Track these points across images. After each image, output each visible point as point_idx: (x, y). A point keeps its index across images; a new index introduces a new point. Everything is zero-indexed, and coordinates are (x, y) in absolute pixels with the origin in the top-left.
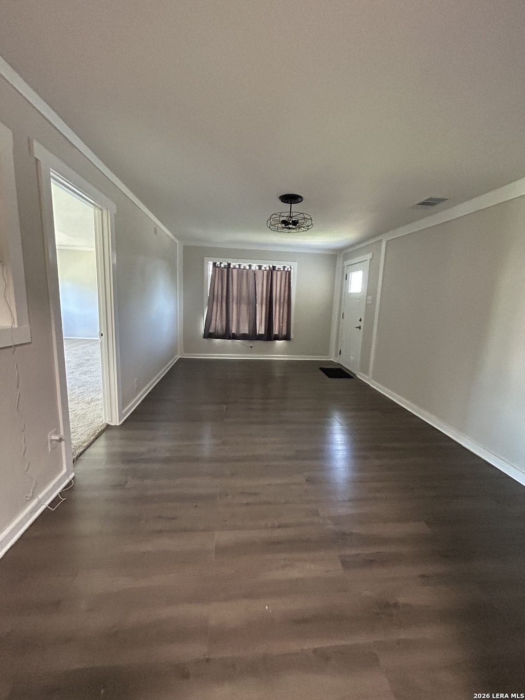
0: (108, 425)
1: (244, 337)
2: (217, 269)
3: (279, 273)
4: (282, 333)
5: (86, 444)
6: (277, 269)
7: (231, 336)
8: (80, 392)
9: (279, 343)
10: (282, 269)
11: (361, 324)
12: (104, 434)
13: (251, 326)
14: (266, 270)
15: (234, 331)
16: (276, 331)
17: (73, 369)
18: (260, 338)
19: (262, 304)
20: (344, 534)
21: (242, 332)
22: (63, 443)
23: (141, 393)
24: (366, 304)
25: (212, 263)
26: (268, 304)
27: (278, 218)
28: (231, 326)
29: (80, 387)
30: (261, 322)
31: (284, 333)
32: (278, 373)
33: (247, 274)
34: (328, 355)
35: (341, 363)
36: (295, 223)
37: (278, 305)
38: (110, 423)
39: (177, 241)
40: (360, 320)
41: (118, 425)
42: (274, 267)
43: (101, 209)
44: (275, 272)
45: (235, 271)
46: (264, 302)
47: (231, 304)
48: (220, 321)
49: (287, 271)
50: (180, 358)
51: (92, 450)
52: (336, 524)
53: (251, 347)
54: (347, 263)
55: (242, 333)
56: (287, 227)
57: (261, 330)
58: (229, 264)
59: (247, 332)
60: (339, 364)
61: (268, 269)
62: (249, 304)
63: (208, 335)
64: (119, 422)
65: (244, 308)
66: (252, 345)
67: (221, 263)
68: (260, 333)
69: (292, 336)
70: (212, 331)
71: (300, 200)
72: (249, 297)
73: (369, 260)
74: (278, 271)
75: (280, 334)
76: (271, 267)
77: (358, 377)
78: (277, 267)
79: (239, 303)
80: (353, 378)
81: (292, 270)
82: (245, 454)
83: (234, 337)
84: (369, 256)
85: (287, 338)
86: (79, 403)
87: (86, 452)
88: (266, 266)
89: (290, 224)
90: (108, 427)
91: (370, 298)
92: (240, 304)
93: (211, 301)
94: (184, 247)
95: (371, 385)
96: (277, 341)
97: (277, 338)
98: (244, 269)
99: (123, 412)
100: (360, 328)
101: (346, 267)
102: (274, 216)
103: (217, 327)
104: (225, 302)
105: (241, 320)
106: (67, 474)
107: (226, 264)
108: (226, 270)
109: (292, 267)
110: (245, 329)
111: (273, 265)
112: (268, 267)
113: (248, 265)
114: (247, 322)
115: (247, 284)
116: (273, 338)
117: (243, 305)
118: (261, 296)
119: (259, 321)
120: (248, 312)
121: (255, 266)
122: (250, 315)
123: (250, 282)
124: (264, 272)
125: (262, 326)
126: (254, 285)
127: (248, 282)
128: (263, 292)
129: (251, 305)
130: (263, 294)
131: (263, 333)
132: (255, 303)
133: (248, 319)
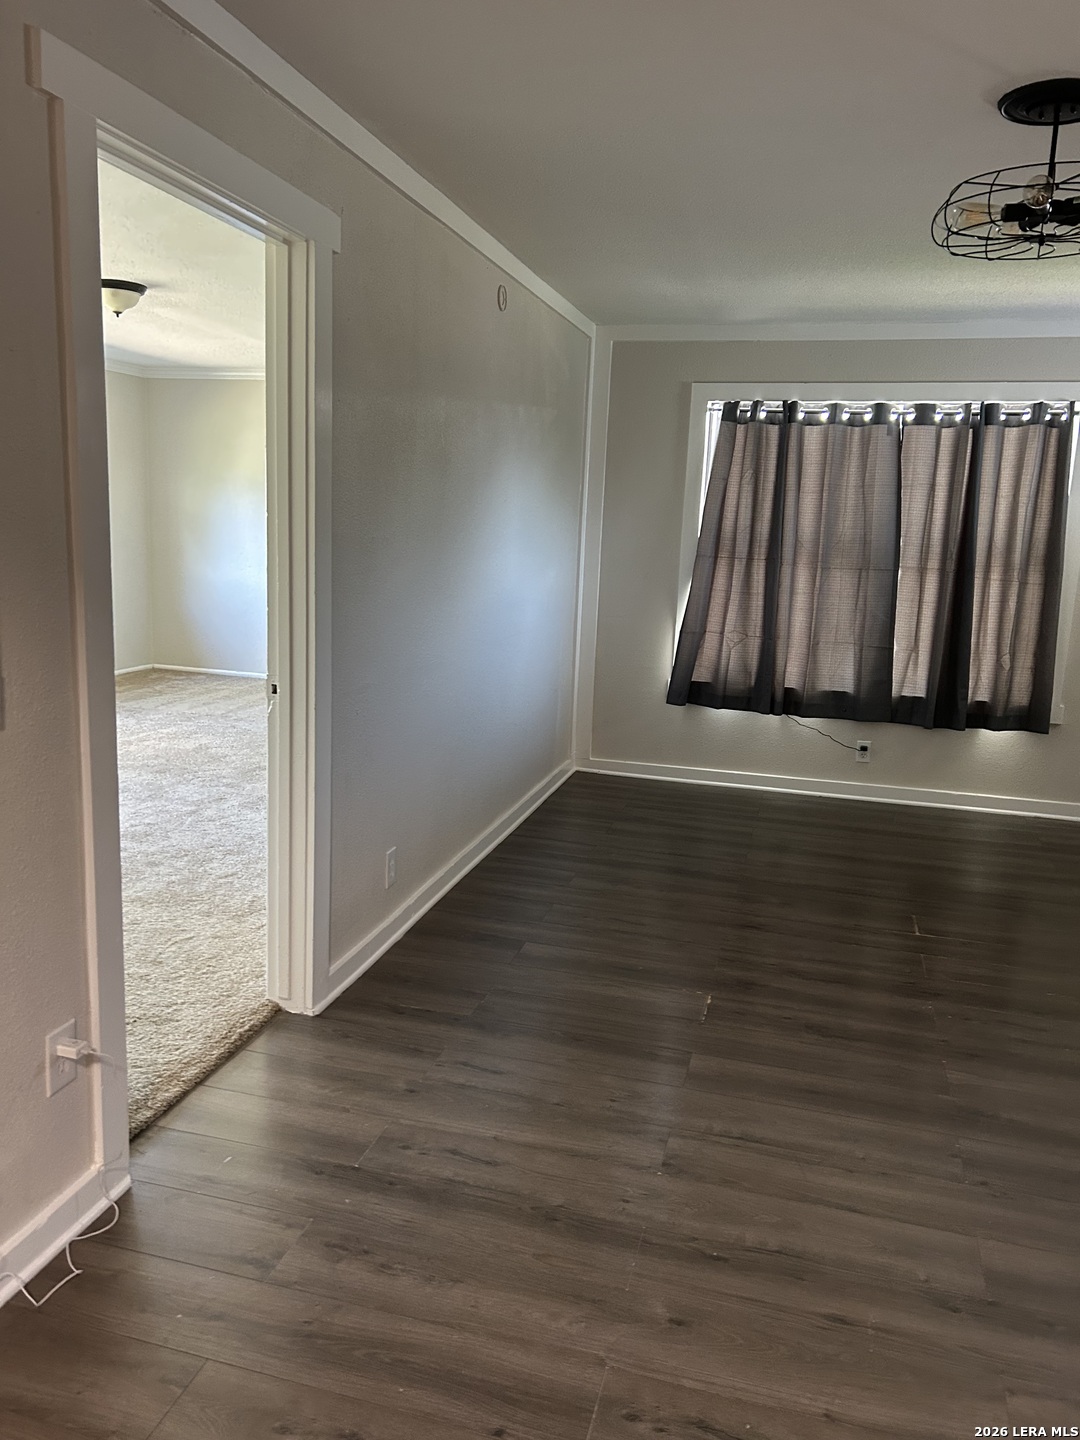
0: (278, 1011)
1: (834, 706)
2: (741, 428)
3: (1012, 433)
4: (1008, 700)
5: (192, 1072)
6: (1002, 418)
7: (779, 695)
8: (224, 871)
9: (988, 738)
10: (1027, 417)
12: (260, 1044)
13: (870, 655)
14: (951, 425)
15: (792, 676)
16: (980, 687)
17: (227, 785)
18: (905, 712)
19: (922, 571)
21: (826, 684)
22: (96, 1070)
23: (410, 900)
25: (720, 405)
26: (951, 566)
27: (984, 199)
28: (780, 662)
29: (230, 852)
30: (915, 648)
31: (1021, 697)
33: (865, 443)
36: (1068, 212)
38: (284, 1005)
39: (592, 329)
41: (311, 1014)
42: (989, 411)
43: (286, 241)
44: (991, 432)
45: (812, 436)
46: (934, 563)
47: (786, 570)
48: (736, 637)
49: (1049, 426)
50: (577, 771)
51: (207, 1099)
53: (864, 749)
55: (827, 689)
56: (1031, 232)
57: (912, 678)
58: (790, 408)
59: (848, 686)
61: (959, 418)
62: (862, 569)
63: (689, 691)
64: (314, 1004)
65: (842, 584)
66: (867, 743)
67: (756, 405)
68: (906, 693)
69: (1057, 713)
70: (702, 674)
72: (865, 542)
74: (1006, 425)
76: (976, 408)
78: (1006, 407)
79: (821, 564)
83: (791, 704)
85: (1032, 720)
86: (209, 914)
87: (184, 1103)
88: (950, 405)
89: (1045, 219)
90: (276, 1019)
92: (826, 569)
93: (707, 563)
94: (619, 347)
96: (983, 732)
97: (983, 717)
98: (851, 423)
99: (334, 968)
102: (966, 191)
103: (723, 662)
104: (762, 564)
105: (826, 638)
106: (103, 1181)
107: (776, 405)
108: (774, 430)
110: (841, 674)
111: (986, 403)
112: (960, 410)
113: (870, 407)
114: (851, 647)
115: (863, 486)
116: (965, 716)
117: (838, 574)
118: (920, 534)
119: (904, 644)
120: (860, 603)
121: (901, 409)
122: (864, 617)
123: (873, 477)
124: (944, 430)
125: (916, 664)
126: (893, 489)
127: (867, 478)
128: (931, 518)
129: (872, 573)
130: (930, 527)
131: (921, 693)
132: (891, 567)
133: (857, 631)
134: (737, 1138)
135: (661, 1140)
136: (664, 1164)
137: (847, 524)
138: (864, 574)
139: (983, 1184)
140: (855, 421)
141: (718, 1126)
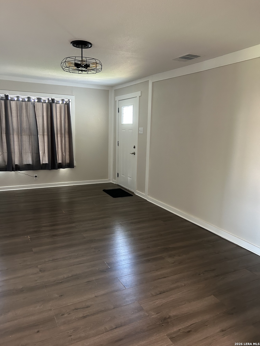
1: (28, 167)
3: (58, 105)
4: (65, 162)
6: (56, 102)
7: (14, 166)
9: (62, 170)
10: (61, 102)
11: (136, 150)
13: (35, 155)
15: (17, 162)
16: (60, 161)
18: (44, 167)
19: (43, 135)
20: (165, 319)
21: (25, 163)
24: (139, 134)
26: (50, 134)
27: (71, 62)
28: (13, 158)
30: (44, 153)
31: (68, 161)
32: (64, 199)
33: (27, 106)
34: (107, 178)
35: (119, 184)
36: (87, 66)
37: (59, 136)
40: (134, 147)
42: (53, 100)
44: (54, 105)
45: (13, 103)
46: (46, 133)
47: (12, 136)
48: (1, 153)
49: (65, 104)
52: (157, 314)
53: (36, 176)
54: (118, 98)
55: (26, 164)
56: (79, 69)
57: (45, 159)
58: (7, 96)
59: (30, 162)
60: (118, 185)
61: (47, 101)
62: (30, 135)
65: (26, 139)
66: (36, 175)
68: (44, 163)
69: (75, 163)
71: (90, 46)
72: (30, 129)
73: (138, 97)
74: (57, 103)
75: (64, 161)
76: (50, 99)
77: (136, 194)
78: (56, 99)
79: (20, 135)
80: (132, 196)
81: (70, 103)
82: (66, 276)
83: (17, 168)
84: (138, 94)
85: (70, 165)
88: (45, 98)
89: (82, 67)
91: (141, 129)
95: (147, 200)
96: (61, 169)
97: (61, 166)
98: (22, 101)
100: (134, 154)
101: (117, 102)
104: (5, 135)
107: (3, 95)
108: (3, 102)
109: (70, 100)
110: (28, 160)
111: (52, 98)
112: (47, 99)
113: (27, 97)
114: (30, 153)
115: (27, 116)
116: (57, 166)
117: (24, 136)
118: (42, 127)
119: (42, 152)
120: (31, 143)
121: (34, 98)
122: (32, 146)
123: (30, 114)
124: (44, 104)
125: (45, 156)
126: (35, 117)
127: (28, 114)
128: (44, 123)
129: (32, 136)
130: (44, 125)
131: (47, 162)
132: (37, 135)
133: (31, 149)
134: (52, 260)
135: (36, 267)
136: (40, 271)
137: (25, 125)
138: (31, 136)
139: (99, 251)
140: (23, 100)
141: (47, 260)
